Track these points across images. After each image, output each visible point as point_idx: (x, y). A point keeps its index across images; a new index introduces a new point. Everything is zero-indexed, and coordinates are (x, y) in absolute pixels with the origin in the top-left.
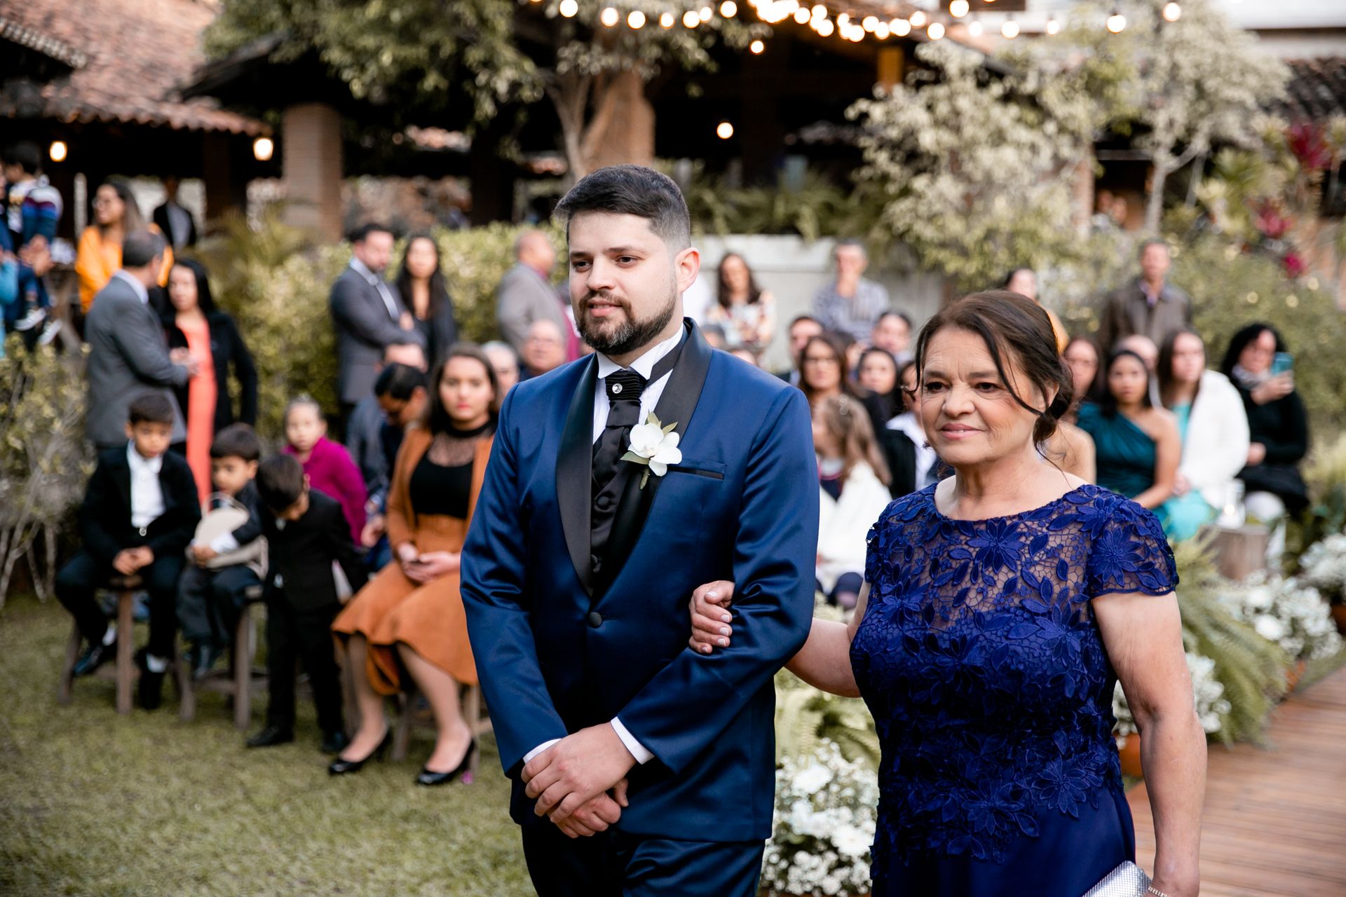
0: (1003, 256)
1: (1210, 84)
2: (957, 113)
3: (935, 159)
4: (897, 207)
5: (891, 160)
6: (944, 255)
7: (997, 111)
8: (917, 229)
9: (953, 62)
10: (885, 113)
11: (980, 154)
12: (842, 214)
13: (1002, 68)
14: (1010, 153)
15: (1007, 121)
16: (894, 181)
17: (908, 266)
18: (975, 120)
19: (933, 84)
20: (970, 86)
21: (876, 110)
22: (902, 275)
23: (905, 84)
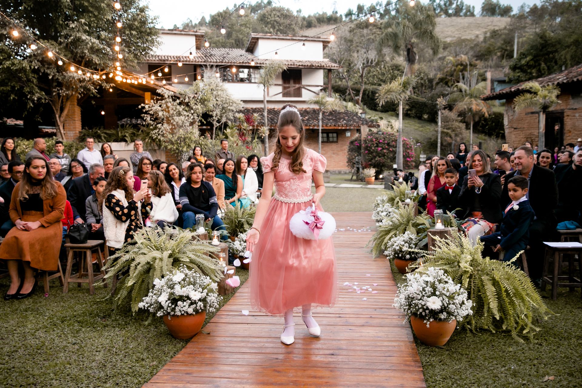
0: (183, 144)
1: (225, 106)
2: (168, 107)
3: (163, 120)
4: (154, 132)
5: (151, 120)
6: (167, 144)
7: (178, 107)
8: (159, 137)
9: (166, 94)
10: (149, 107)
11: (175, 118)
12: (138, 135)
13: (179, 96)
14: (182, 118)
15: (181, 110)
16: (152, 125)
17: (156, 148)
18: (173, 109)
19: (162, 100)
20: (171, 100)
21: (147, 107)
22: (155, 150)
23: (154, 100)
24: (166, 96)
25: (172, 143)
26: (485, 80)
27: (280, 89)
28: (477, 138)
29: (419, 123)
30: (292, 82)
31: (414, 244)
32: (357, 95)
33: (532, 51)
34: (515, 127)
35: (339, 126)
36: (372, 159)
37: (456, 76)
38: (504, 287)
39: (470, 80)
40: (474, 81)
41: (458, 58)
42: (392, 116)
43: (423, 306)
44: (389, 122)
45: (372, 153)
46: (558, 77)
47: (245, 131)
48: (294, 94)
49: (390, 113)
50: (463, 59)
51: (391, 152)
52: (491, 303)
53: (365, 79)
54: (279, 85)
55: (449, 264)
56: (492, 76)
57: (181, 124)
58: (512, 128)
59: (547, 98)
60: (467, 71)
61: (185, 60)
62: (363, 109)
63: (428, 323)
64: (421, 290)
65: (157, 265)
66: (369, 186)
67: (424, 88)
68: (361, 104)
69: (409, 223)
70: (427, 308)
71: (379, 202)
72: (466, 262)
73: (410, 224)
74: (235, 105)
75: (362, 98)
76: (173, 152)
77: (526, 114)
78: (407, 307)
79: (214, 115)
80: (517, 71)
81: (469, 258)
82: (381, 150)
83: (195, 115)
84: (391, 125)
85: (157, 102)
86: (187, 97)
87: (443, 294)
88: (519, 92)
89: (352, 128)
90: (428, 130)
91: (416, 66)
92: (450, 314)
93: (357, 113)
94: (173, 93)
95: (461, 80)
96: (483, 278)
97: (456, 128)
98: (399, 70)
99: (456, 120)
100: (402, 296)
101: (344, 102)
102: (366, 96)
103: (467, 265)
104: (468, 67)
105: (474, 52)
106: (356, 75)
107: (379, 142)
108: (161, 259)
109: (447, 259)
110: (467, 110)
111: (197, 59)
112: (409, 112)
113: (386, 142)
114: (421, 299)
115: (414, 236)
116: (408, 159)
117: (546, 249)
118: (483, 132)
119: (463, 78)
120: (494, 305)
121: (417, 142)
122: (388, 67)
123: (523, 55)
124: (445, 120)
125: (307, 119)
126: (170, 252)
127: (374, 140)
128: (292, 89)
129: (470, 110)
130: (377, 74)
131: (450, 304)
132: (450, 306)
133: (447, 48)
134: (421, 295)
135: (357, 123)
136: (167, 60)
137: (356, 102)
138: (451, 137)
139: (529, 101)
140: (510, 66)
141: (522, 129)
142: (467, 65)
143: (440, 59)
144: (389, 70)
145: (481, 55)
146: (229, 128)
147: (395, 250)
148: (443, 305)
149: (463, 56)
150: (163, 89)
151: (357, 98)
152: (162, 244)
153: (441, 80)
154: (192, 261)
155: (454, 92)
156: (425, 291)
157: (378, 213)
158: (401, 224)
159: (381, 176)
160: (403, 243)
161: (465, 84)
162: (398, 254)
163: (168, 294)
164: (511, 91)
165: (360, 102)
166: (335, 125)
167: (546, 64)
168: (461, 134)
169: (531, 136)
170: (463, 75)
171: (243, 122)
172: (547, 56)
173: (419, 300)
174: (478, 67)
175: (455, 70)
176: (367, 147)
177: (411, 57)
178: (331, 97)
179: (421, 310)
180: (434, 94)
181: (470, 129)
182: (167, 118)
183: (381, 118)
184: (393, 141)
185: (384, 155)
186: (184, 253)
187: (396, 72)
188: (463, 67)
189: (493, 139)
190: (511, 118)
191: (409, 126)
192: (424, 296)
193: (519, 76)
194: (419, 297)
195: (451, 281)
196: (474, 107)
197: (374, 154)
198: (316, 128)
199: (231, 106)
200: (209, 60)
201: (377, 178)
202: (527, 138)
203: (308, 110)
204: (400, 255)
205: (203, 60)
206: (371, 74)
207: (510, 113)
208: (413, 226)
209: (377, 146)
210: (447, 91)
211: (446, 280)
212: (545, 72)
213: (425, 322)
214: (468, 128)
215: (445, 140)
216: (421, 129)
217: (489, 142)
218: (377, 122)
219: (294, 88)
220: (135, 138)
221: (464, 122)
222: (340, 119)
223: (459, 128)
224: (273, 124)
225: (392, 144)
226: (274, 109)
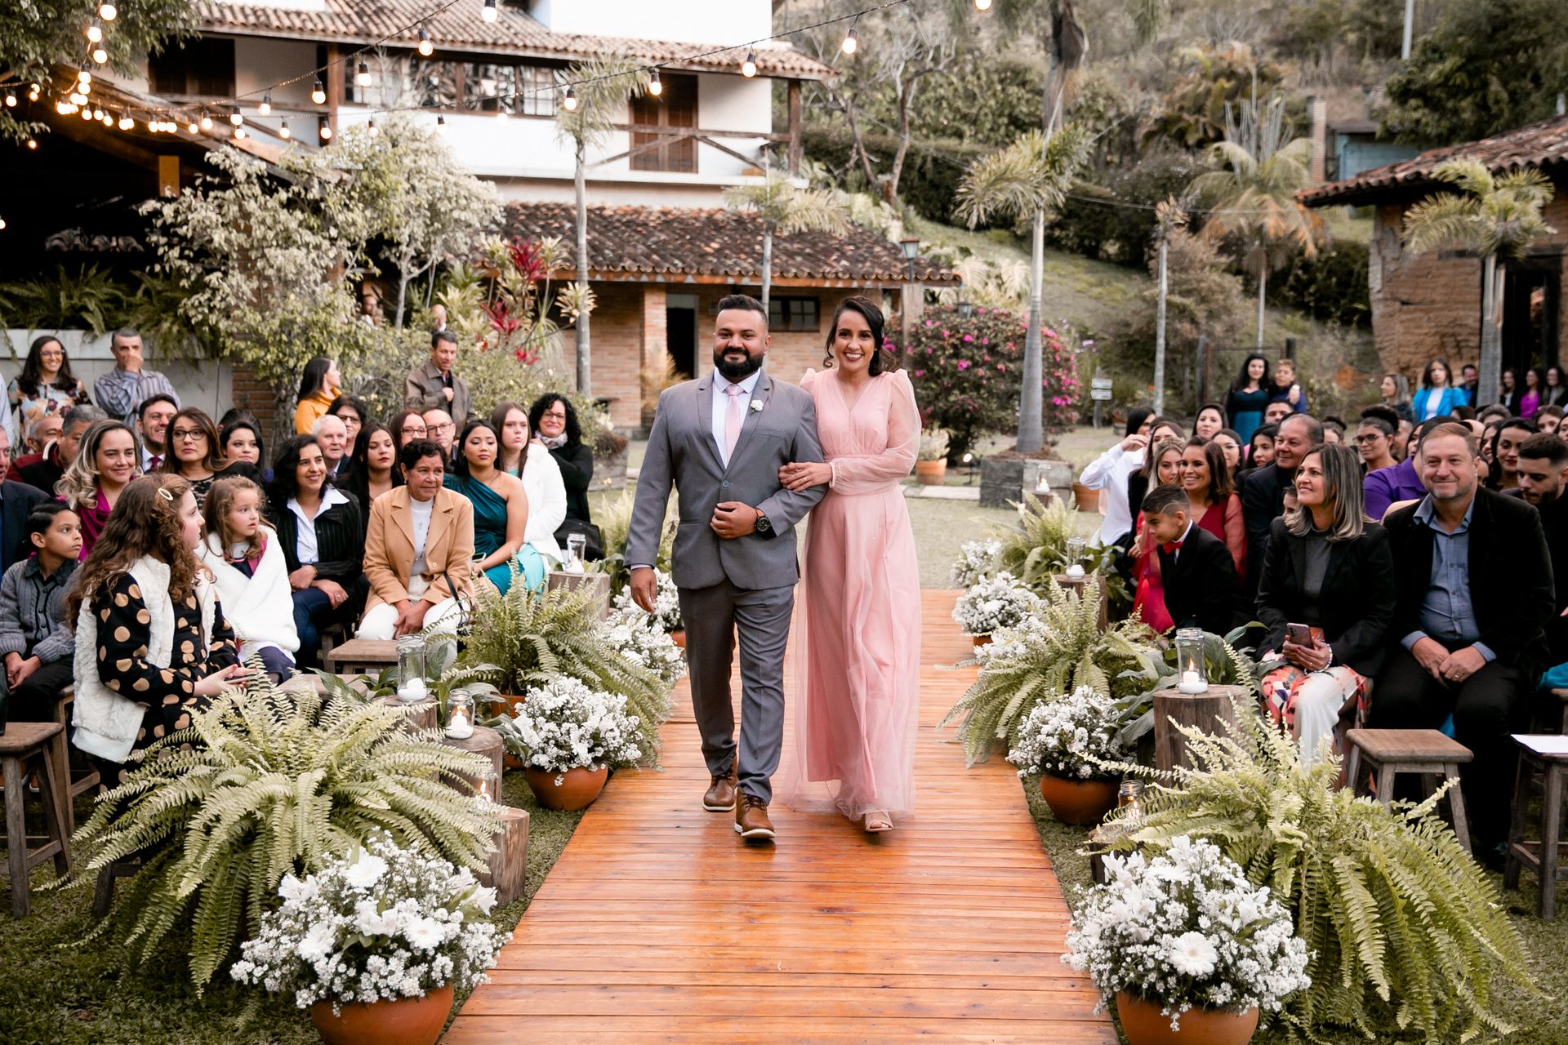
1: (443, 206)
2: (247, 216)
3: (226, 257)
4: (195, 299)
5: (181, 257)
6: (242, 345)
7: (283, 215)
8: (213, 319)
9: (241, 168)
10: (177, 212)
11: (269, 252)
12: (130, 305)
13: (286, 175)
14: (299, 254)
15: (293, 225)
16: (188, 276)
17: (200, 354)
18: (263, 222)
19: (224, 187)
20: (257, 190)
21: (168, 210)
22: (195, 363)
23: (195, 188)
24: (240, 176)
25: (262, 343)
26: (1305, 129)
27: (622, 142)
28: (1280, 323)
29: (1089, 271)
30: (663, 119)
31: (1105, 730)
32: (885, 169)
33: (1461, 39)
34: (1404, 298)
35: (824, 277)
36: (937, 397)
37: (1213, 114)
38: (1401, 897)
39: (1259, 128)
40: (1270, 133)
41: (1220, 50)
42: (1001, 242)
43: (1160, 963)
44: (991, 264)
45: (938, 376)
46: (1544, 141)
47: (511, 298)
48: (671, 159)
49: (994, 232)
50: (1237, 56)
51: (1001, 375)
52: (1363, 946)
53: (910, 114)
54: (621, 127)
55: (1231, 816)
56: (1329, 112)
57: (291, 276)
58: (1395, 299)
59: (1511, 218)
60: (1248, 96)
61: (287, 23)
62: (905, 219)
63: (1176, 1016)
64: (1154, 911)
65: (279, 819)
66: (929, 491)
67: (1105, 149)
68: (899, 200)
69: (1080, 649)
70: (1173, 971)
71: (971, 559)
72: (1288, 819)
73: (1088, 656)
74: (475, 205)
75: (902, 179)
76: (262, 374)
77: (1440, 257)
78: (1109, 966)
79: (405, 238)
80: (1413, 102)
81: (1296, 803)
82: (967, 369)
83: (345, 243)
84: (998, 277)
85: (206, 196)
86: (316, 182)
87: (1221, 924)
88: (1421, 189)
89: (868, 284)
90: (1118, 296)
91: (1082, 75)
92: (1242, 988)
93: (884, 232)
94: (263, 165)
95: (1229, 130)
96: (1336, 862)
97: (1213, 293)
98: (1023, 84)
99: (1213, 266)
100: (1092, 928)
101: (841, 193)
102: (914, 174)
103: (1292, 828)
104: (1255, 82)
105: (1273, 29)
106: (879, 96)
107: (962, 340)
108: (291, 802)
109: (1225, 800)
110: (1246, 231)
111: (328, 22)
112: (1057, 233)
113: (986, 342)
114: (1151, 942)
115: (1105, 703)
116: (1058, 401)
117: (1522, 756)
118: (1299, 305)
119: (1237, 120)
120: (1371, 955)
121: (1084, 336)
122: (988, 72)
123: (1432, 52)
124: (1180, 264)
125: (717, 250)
126: (320, 775)
127: (947, 333)
128: (663, 144)
129: (1259, 232)
130: (950, 94)
131: (1241, 957)
132: (1245, 964)
133: (1182, 10)
134: (1153, 928)
135: (886, 268)
136: (221, 22)
137: (883, 195)
138: (1193, 321)
139: (1454, 219)
140: (1390, 87)
141: (1428, 306)
142: (1249, 76)
143: (1160, 47)
144: (990, 84)
145: (1293, 41)
146: (456, 285)
147: (1044, 750)
148: (1222, 959)
149: (1237, 45)
150: (228, 149)
151: (883, 178)
152: (291, 745)
153: (1164, 124)
154: (397, 809)
155: (1208, 170)
156: (1163, 913)
157: (974, 604)
158: (1058, 654)
159: (967, 458)
160: (1069, 726)
161: (1240, 142)
162: (1055, 762)
163: (333, 928)
164: (1394, 179)
165: (894, 193)
166: (810, 275)
167: (1505, 84)
168: (1228, 311)
169: (1457, 330)
170: (1237, 109)
171: (503, 265)
172: (1508, 57)
173: (1147, 943)
174: (1284, 83)
175: (1208, 92)
176: (922, 355)
177: (1064, 44)
178: (797, 174)
179: (1152, 977)
180: (1140, 175)
181: (1256, 294)
182: (242, 249)
183: (965, 252)
184: (1007, 339)
185: (977, 387)
186: (365, 779)
187: (1013, 90)
188: (1238, 83)
189: (1333, 329)
190: (1392, 267)
191: (1056, 278)
192: (1161, 931)
193: (1418, 121)
194: (1147, 936)
195: (1241, 882)
196: (1271, 223)
197: (946, 381)
198: (746, 281)
199: (464, 209)
200: (375, 31)
201: (953, 462)
202: (1443, 336)
203: (719, 216)
204: (1061, 766)
205: (353, 29)
206: (930, 94)
207: (1390, 252)
208: (1096, 663)
209: (956, 355)
210: (1183, 165)
211: (1228, 877)
212: (1502, 111)
213: (1165, 1012)
214: (1249, 291)
215: (1176, 332)
216: (1096, 291)
217: (1317, 338)
218: (951, 267)
219: (671, 140)
220: (121, 317)
221: (1238, 272)
222: (827, 252)
223: (1223, 290)
224: (600, 264)
225: (1004, 348)
226: (602, 209)
